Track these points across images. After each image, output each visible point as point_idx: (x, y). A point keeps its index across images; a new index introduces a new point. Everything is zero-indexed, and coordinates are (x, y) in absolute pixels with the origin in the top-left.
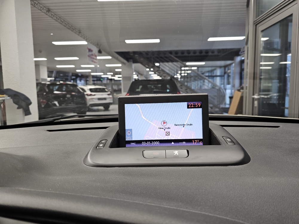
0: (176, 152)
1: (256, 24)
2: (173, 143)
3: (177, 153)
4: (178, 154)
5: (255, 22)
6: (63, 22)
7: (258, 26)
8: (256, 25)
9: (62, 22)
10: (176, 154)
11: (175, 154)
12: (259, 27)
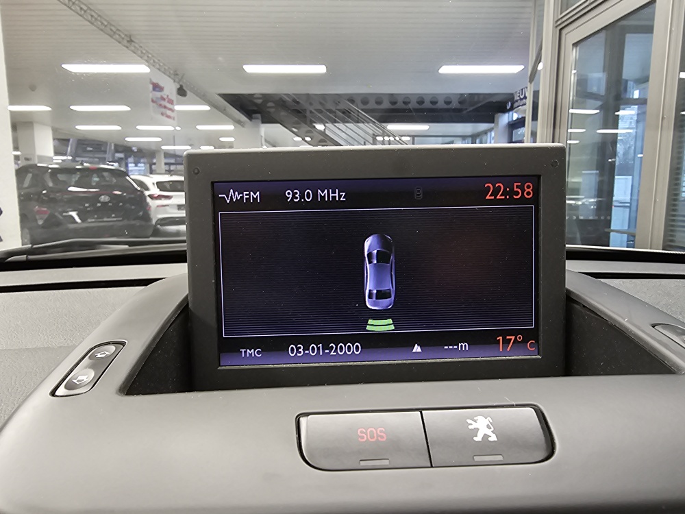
0: (482, 426)
1: (561, 28)
2: (417, 349)
3: (489, 432)
4: (493, 438)
5: (559, 23)
6: (85, 11)
7: (564, 32)
8: (561, 30)
9: (83, 12)
10: (486, 436)
11: (478, 438)
12: (566, 34)
